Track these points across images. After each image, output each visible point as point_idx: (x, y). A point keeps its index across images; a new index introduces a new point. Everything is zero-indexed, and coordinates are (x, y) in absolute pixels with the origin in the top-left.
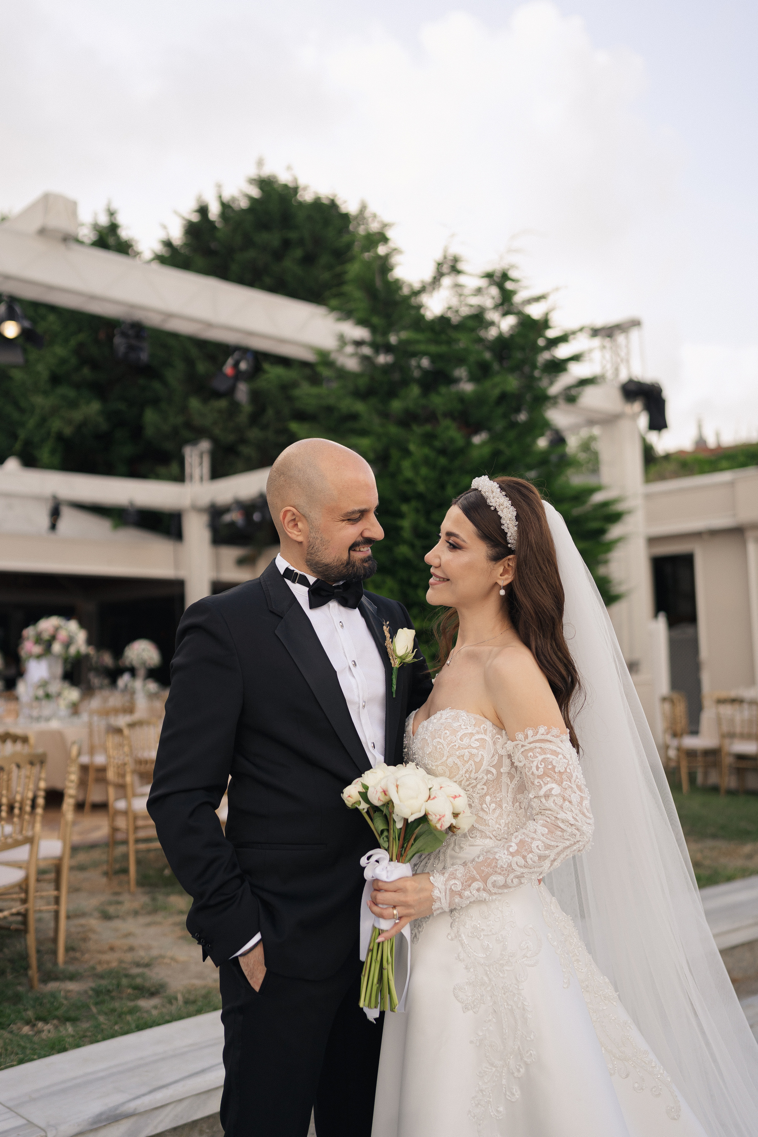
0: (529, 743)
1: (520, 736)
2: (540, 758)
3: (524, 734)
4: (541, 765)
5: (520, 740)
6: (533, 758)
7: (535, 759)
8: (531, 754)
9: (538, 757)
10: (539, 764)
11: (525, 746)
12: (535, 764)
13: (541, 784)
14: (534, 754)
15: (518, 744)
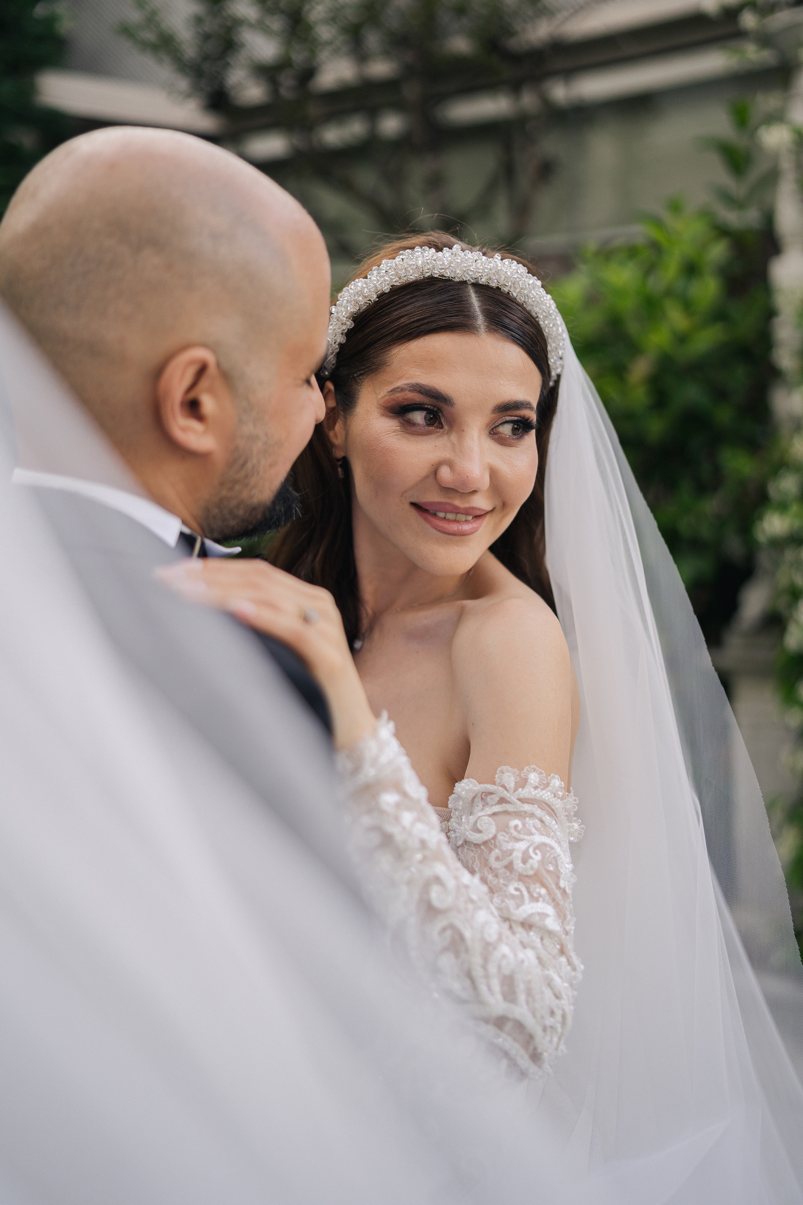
0: (518, 799)
1: (509, 778)
2: (538, 839)
3: (519, 775)
4: (536, 854)
5: (504, 787)
6: (519, 832)
7: (526, 837)
8: (516, 822)
9: (531, 834)
10: (531, 851)
11: (507, 802)
12: (521, 846)
13: (522, 896)
14: (524, 825)
15: (491, 793)
